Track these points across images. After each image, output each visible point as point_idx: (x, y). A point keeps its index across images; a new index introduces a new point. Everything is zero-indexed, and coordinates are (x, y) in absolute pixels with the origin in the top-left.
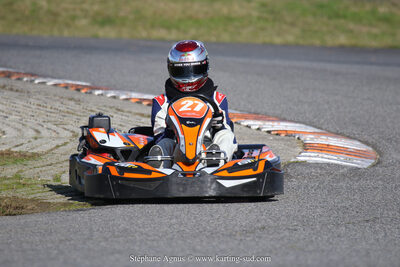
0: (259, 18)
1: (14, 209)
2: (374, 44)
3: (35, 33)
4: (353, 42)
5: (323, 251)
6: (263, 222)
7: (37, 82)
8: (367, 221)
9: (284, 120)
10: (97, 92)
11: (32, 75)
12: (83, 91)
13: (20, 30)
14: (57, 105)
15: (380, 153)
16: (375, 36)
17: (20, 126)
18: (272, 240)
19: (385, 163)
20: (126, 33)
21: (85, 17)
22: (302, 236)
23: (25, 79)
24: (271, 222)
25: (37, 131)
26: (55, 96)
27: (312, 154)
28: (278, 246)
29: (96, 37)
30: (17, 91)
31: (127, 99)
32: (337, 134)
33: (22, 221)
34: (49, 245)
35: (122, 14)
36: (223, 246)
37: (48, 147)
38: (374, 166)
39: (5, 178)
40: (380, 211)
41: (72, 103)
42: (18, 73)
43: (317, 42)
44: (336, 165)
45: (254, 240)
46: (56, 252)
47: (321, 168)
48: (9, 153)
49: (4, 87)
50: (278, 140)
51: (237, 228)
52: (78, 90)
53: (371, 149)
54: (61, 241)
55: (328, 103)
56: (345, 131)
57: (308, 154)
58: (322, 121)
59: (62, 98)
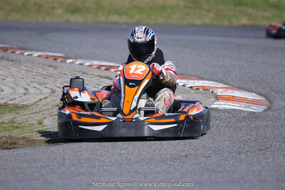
0: (185, 7)
1: (10, 144)
3: (25, 19)
4: (252, 22)
5: (229, 172)
6: (187, 152)
7: (26, 54)
8: (261, 150)
9: (202, 79)
10: (69, 61)
11: (23, 49)
12: (59, 60)
13: (15, 17)
14: (40, 70)
15: (270, 102)
16: (268, 18)
17: (14, 86)
18: (192, 164)
19: (273, 108)
20: (90, 19)
21: (61, 7)
22: (214, 161)
23: (17, 52)
24: (193, 152)
25: (26, 89)
26: (39, 64)
27: (222, 103)
28: (197, 168)
29: (69, 22)
30: (12, 61)
31: (90, 66)
32: (240, 88)
33: (15, 153)
34: (34, 170)
35: (87, 5)
36: (158, 169)
37: (34, 100)
38: (266, 110)
39: (3, 123)
40: (270, 142)
41: (51, 69)
42: (12, 48)
43: (226, 23)
44: (239, 110)
45: (180, 164)
46: (38, 174)
47: (228, 113)
48: (6, 105)
49: (3, 58)
50: (198, 93)
51: (168, 156)
52: (55, 59)
53: (264, 98)
54: (42, 167)
55: (233, 66)
56: (245, 86)
57: (219, 103)
58: (229, 79)
59: (44, 65)
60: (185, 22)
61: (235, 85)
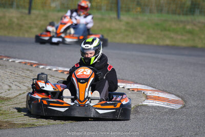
0: (126, 30)
2: (184, 44)
3: (10, 35)
4: (173, 43)
7: (10, 60)
9: (137, 83)
10: (41, 67)
11: (8, 57)
12: (34, 66)
13: (3, 33)
14: (20, 73)
15: (185, 102)
16: (184, 41)
17: (1, 84)
19: (187, 107)
21: (36, 28)
23: (4, 59)
25: (10, 86)
26: (19, 68)
27: (151, 101)
31: (56, 71)
32: (164, 91)
37: (15, 94)
38: (182, 108)
41: (28, 72)
42: (1, 56)
43: (155, 43)
44: (162, 107)
47: (155, 108)
50: (133, 93)
52: (32, 65)
53: (180, 99)
55: (159, 75)
56: (167, 90)
57: (148, 101)
58: (156, 84)
59: (23, 69)
60: (125, 41)
61: (160, 89)
